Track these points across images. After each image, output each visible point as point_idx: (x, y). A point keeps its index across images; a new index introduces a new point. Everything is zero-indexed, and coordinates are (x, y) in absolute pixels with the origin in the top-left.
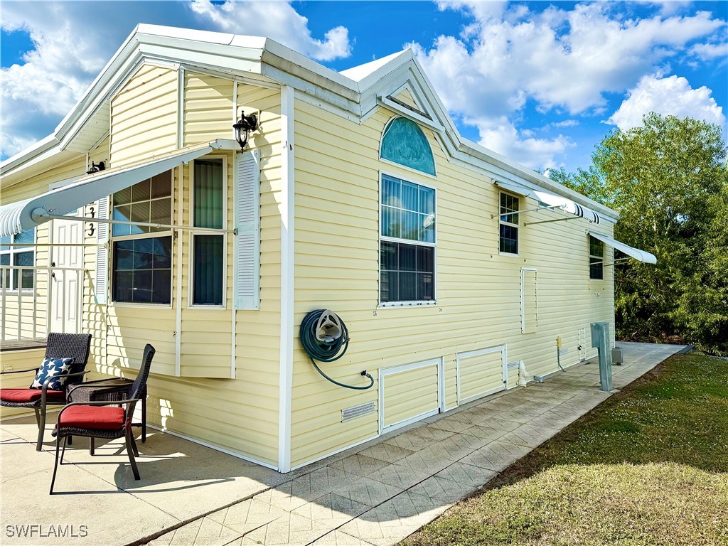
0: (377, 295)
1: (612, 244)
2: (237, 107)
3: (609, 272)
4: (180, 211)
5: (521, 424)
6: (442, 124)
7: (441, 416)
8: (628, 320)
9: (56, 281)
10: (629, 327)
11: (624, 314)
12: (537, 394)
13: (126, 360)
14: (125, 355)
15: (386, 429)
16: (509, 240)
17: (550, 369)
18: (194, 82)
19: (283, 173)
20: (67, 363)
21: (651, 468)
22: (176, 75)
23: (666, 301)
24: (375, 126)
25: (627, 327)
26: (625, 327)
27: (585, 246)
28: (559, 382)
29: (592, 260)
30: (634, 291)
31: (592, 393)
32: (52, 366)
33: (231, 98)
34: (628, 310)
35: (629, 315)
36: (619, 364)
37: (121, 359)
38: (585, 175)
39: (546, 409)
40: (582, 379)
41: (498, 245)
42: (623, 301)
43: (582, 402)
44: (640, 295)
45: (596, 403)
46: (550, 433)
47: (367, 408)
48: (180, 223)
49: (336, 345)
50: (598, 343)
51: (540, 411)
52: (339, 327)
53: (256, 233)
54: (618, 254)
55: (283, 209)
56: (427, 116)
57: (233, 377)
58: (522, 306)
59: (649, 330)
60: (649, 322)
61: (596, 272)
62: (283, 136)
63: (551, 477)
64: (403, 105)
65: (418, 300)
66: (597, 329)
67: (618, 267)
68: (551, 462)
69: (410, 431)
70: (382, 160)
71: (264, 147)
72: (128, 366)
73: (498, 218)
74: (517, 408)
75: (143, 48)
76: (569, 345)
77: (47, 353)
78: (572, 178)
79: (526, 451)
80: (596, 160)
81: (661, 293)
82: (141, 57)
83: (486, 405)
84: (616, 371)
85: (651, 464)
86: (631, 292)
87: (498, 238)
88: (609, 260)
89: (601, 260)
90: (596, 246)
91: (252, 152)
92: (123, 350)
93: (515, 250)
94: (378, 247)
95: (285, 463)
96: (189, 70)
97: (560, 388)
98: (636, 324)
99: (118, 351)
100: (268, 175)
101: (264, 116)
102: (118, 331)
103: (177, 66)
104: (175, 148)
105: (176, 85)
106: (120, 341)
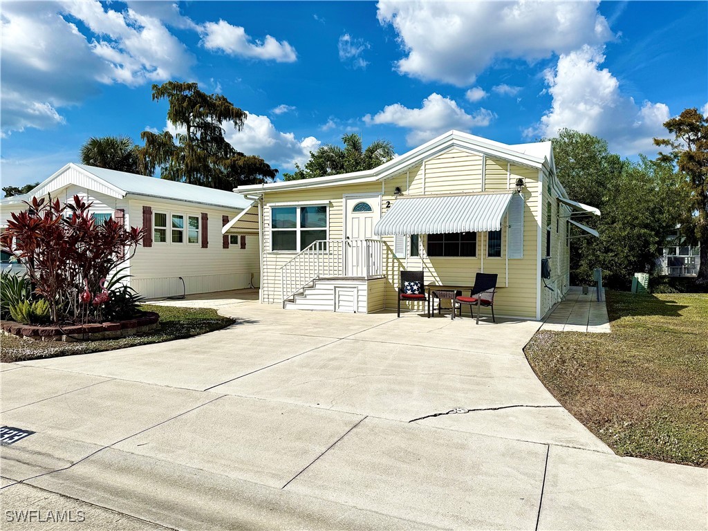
2: (510, 174)
9: (350, 246)
13: (439, 282)
14: (438, 280)
18: (489, 162)
19: (539, 204)
22: (482, 158)
29: (567, 235)
32: (414, 285)
33: (507, 170)
36: (586, 294)
37: (436, 282)
53: (522, 228)
55: (538, 219)
57: (507, 286)
62: (540, 189)
71: (528, 194)
72: (441, 284)
75: (454, 141)
82: (452, 145)
91: (521, 194)
92: (437, 278)
95: (539, 317)
96: (488, 156)
99: (433, 279)
100: (529, 204)
101: (527, 180)
102: (433, 270)
103: (482, 155)
104: (480, 190)
105: (481, 162)
106: (435, 274)
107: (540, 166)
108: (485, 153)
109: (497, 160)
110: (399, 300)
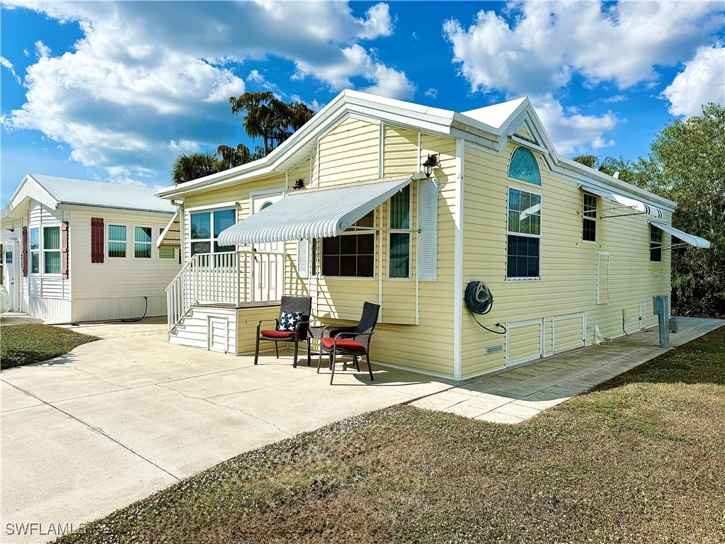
0: (505, 273)
1: (670, 231)
2: (421, 150)
3: (667, 256)
4: (381, 217)
5: (603, 365)
6: (547, 148)
7: (542, 360)
8: (682, 299)
9: (257, 262)
10: (683, 306)
11: (679, 293)
12: (609, 349)
13: (336, 314)
14: (334, 310)
15: (510, 363)
16: (589, 232)
17: (617, 333)
18: (390, 133)
19: (457, 194)
20: (300, 315)
21: (698, 386)
22: (378, 128)
23: (720, 282)
24: (504, 155)
25: (681, 306)
26: (679, 306)
27: (646, 233)
28: (625, 342)
29: (652, 245)
30: (689, 272)
31: (653, 349)
32: (291, 318)
33: (416, 144)
34: (683, 290)
35: (683, 295)
36: (674, 332)
37: (332, 314)
38: (644, 163)
39: (618, 357)
40: (643, 341)
41: (581, 235)
42: (679, 281)
43: (647, 354)
44: (695, 275)
45: (657, 355)
46: (626, 369)
47: (498, 349)
48: (381, 226)
49: (485, 305)
50: (659, 312)
51: (614, 358)
52: (488, 293)
53: (435, 232)
54: (675, 240)
55: (457, 217)
56: (536, 143)
57: (417, 324)
58: (598, 283)
59: (702, 309)
60: (703, 301)
61: (656, 255)
62: (458, 170)
63: (631, 388)
64: (523, 138)
65: (529, 276)
66: (658, 300)
67: (674, 251)
68: (629, 381)
69: (525, 366)
70: (509, 178)
71: (443, 178)
72: (337, 318)
73: (581, 214)
74: (597, 357)
75: (347, 106)
76: (632, 315)
77: (281, 309)
78: (630, 165)
79: (611, 377)
80: (654, 148)
81: (715, 274)
82: (346, 112)
83: (573, 355)
84: (672, 336)
85: (698, 384)
86: (687, 272)
87: (582, 229)
88: (667, 244)
89: (660, 245)
90: (656, 233)
91: (433, 180)
92: (333, 308)
93: (593, 239)
94: (506, 239)
95: (458, 376)
96: (387, 125)
97: (626, 346)
98: (689, 303)
99: (327, 308)
100: (445, 195)
101: (442, 157)
102: (328, 295)
103: (379, 122)
104: (377, 177)
105: (377, 134)
106: (330, 302)
107: (447, 131)
108: (383, 120)
109: (403, 129)
110: (258, 339)
